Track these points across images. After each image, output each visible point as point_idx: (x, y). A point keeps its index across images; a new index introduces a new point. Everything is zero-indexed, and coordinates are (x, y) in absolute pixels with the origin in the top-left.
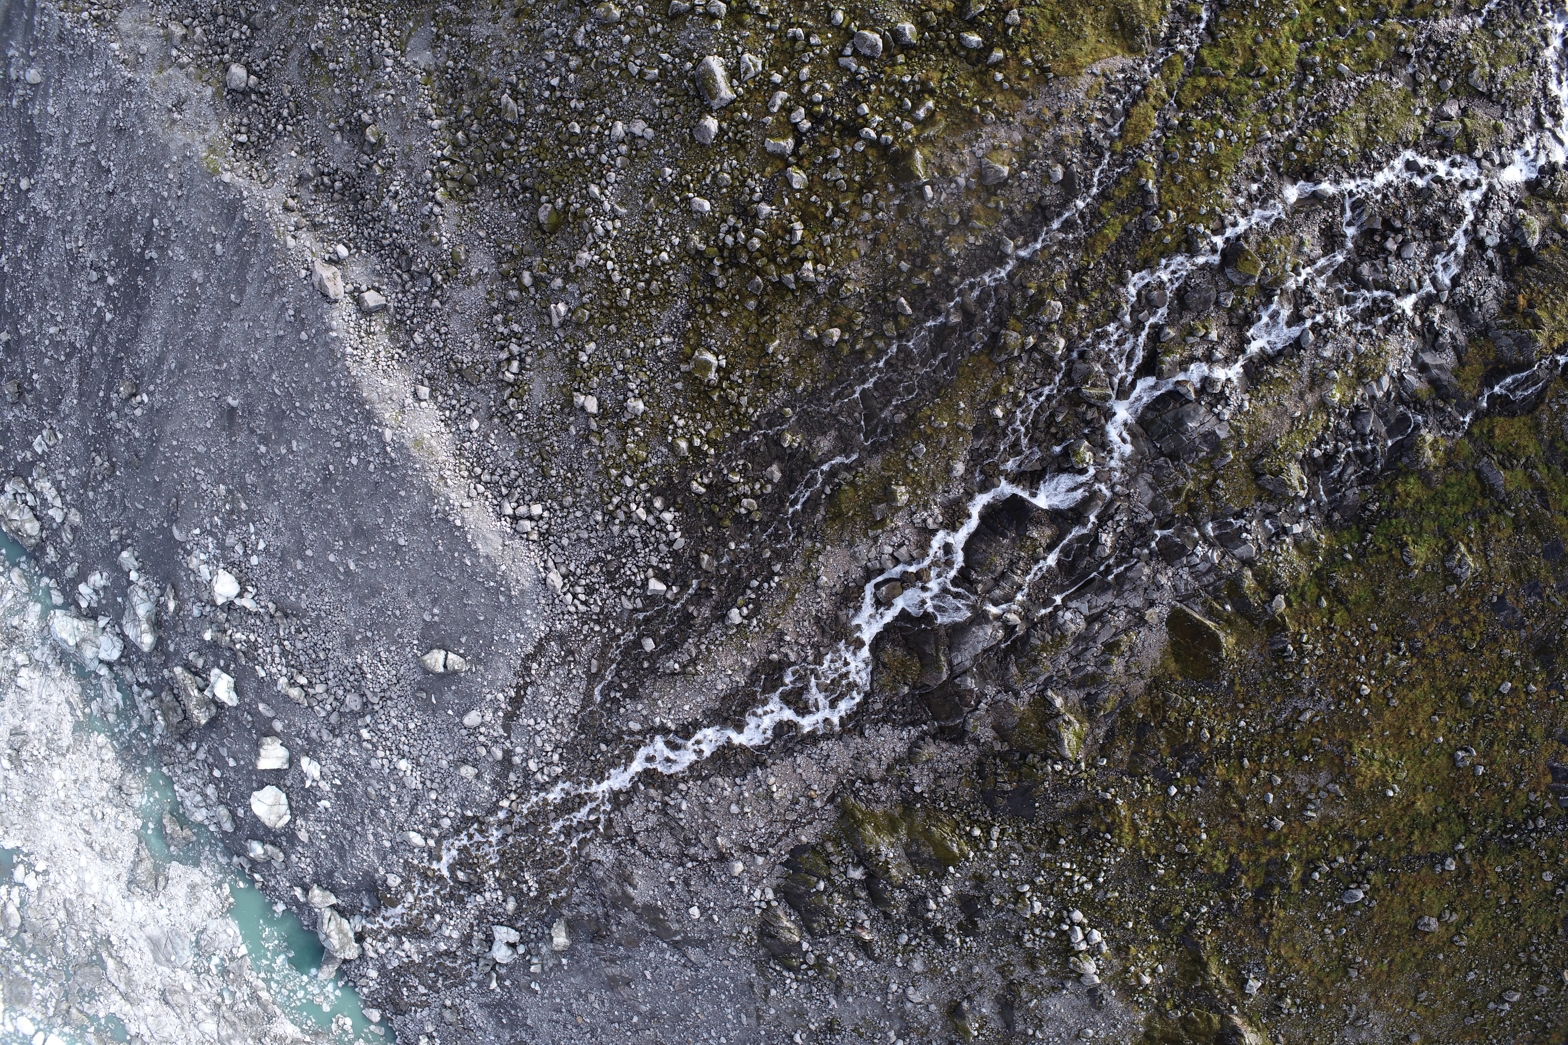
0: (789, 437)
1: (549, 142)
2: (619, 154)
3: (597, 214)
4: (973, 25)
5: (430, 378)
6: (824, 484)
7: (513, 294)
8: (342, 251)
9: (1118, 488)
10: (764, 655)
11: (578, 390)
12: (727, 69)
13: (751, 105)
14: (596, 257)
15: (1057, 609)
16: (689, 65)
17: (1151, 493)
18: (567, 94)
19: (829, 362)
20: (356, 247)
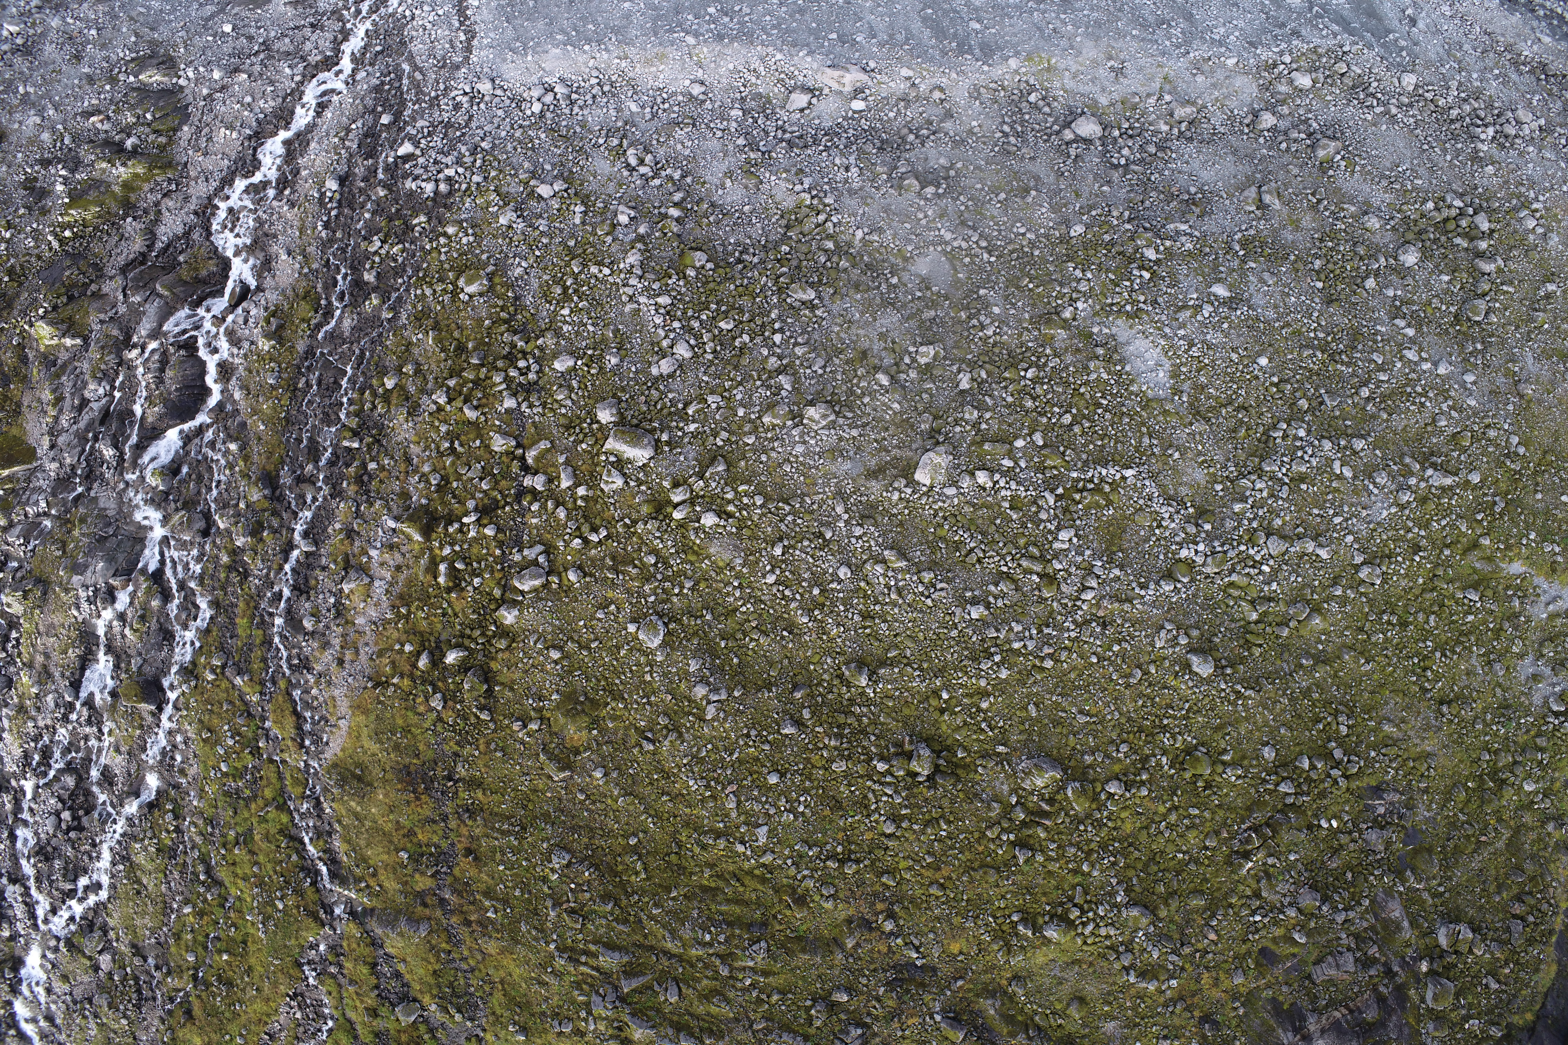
0: (375, 302)
1: (745, 302)
2: (666, 337)
3: (647, 289)
4: (463, 668)
5: (704, 101)
6: (330, 303)
7: (678, 196)
8: (858, 105)
9: (122, 486)
10: (297, 187)
11: (566, 190)
12: (629, 461)
13: (586, 456)
14: (622, 266)
15: (113, 388)
16: (665, 437)
17: (102, 505)
18: (758, 340)
19: (385, 367)
20: (853, 118)
